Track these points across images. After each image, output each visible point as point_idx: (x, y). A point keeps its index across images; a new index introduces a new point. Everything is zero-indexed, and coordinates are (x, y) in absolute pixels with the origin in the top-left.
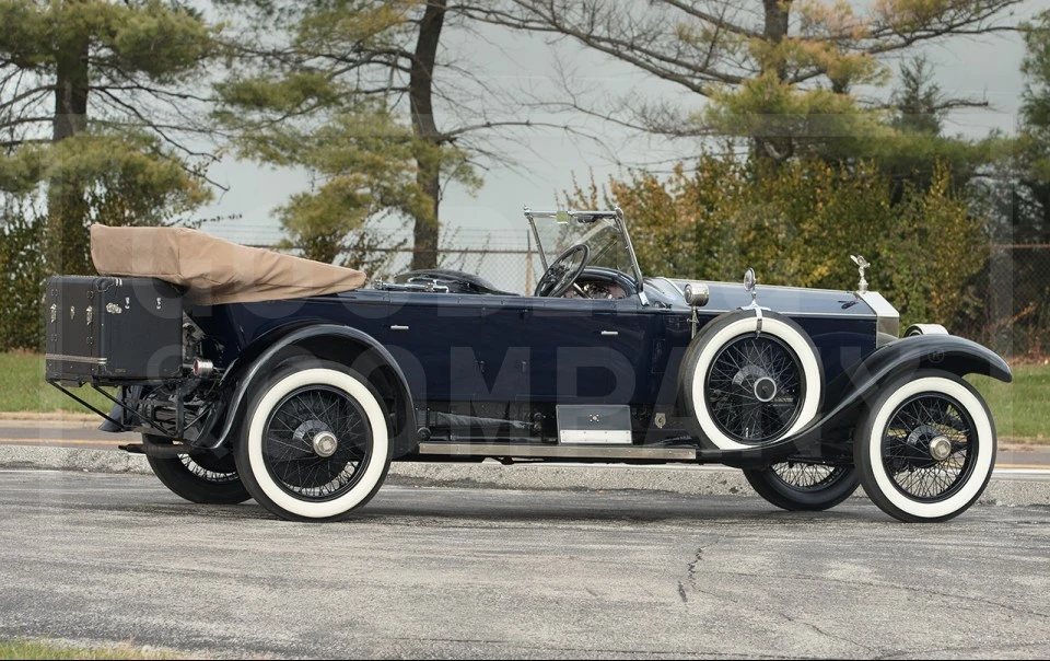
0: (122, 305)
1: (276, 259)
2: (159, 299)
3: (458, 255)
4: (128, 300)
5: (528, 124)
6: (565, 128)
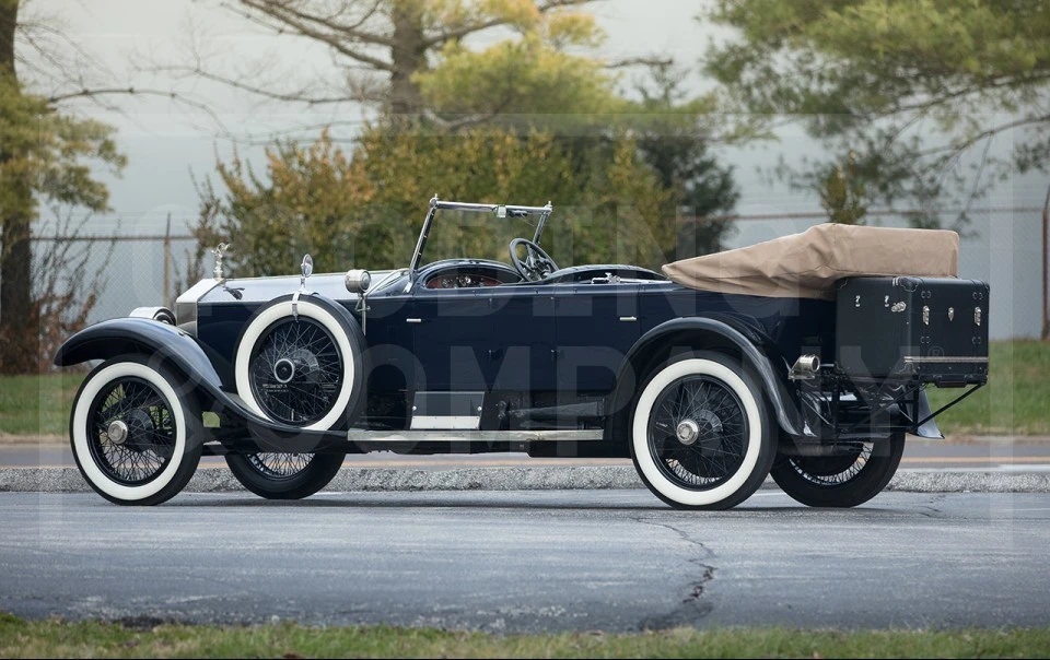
3: (84, 244)
5: (131, 91)
6: (173, 95)
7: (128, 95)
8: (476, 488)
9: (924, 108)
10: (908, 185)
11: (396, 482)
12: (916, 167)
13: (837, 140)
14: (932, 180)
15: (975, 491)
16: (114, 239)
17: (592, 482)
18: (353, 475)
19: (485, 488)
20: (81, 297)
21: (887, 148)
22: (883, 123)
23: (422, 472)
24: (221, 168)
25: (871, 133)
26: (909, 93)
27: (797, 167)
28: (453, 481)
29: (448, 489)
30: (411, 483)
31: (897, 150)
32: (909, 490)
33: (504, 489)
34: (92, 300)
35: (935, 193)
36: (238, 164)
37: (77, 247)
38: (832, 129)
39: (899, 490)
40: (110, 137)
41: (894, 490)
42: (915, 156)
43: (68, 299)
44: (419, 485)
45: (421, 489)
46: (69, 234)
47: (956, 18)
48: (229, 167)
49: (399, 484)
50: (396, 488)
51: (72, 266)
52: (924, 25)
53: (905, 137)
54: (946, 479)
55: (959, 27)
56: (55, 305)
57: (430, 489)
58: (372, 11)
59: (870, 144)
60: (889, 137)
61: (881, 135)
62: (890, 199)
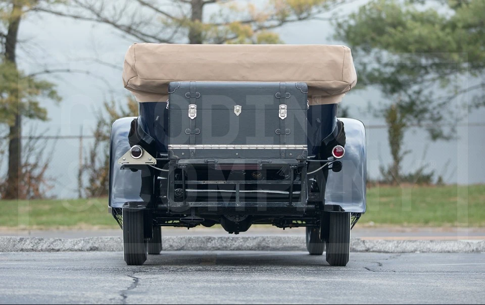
3: (44, 140)
5: (68, 71)
6: (88, 73)
8: (94, 250)
9: (434, 80)
10: (427, 115)
11: (42, 246)
12: (430, 107)
13: (396, 95)
14: (438, 113)
15: (423, 252)
16: (57, 138)
17: (171, 246)
18: (14, 241)
19: (101, 250)
20: (41, 164)
21: (418, 98)
22: (416, 88)
23: (60, 240)
24: (106, 105)
25: (410, 92)
26: (427, 73)
27: (376, 106)
28: (80, 246)
29: (76, 251)
30: (52, 247)
31: (423, 99)
32: (380, 252)
33: (113, 251)
34: (46, 167)
35: (440, 119)
36: (113, 103)
37: (40, 141)
38: (393, 91)
39: (373, 251)
40: (54, 88)
41: (370, 252)
42: (430, 102)
43: (35, 166)
44: (57, 248)
45: (58, 250)
46: (37, 135)
47: (448, 34)
48: (110, 105)
49: (44, 248)
50: (42, 250)
51: (37, 150)
52: (434, 36)
53: (426, 92)
54: (405, 244)
55: (449, 38)
56: (29, 168)
57: (64, 251)
58: (176, 32)
59: (410, 96)
60: (419, 93)
61: (415, 92)
62: (419, 121)
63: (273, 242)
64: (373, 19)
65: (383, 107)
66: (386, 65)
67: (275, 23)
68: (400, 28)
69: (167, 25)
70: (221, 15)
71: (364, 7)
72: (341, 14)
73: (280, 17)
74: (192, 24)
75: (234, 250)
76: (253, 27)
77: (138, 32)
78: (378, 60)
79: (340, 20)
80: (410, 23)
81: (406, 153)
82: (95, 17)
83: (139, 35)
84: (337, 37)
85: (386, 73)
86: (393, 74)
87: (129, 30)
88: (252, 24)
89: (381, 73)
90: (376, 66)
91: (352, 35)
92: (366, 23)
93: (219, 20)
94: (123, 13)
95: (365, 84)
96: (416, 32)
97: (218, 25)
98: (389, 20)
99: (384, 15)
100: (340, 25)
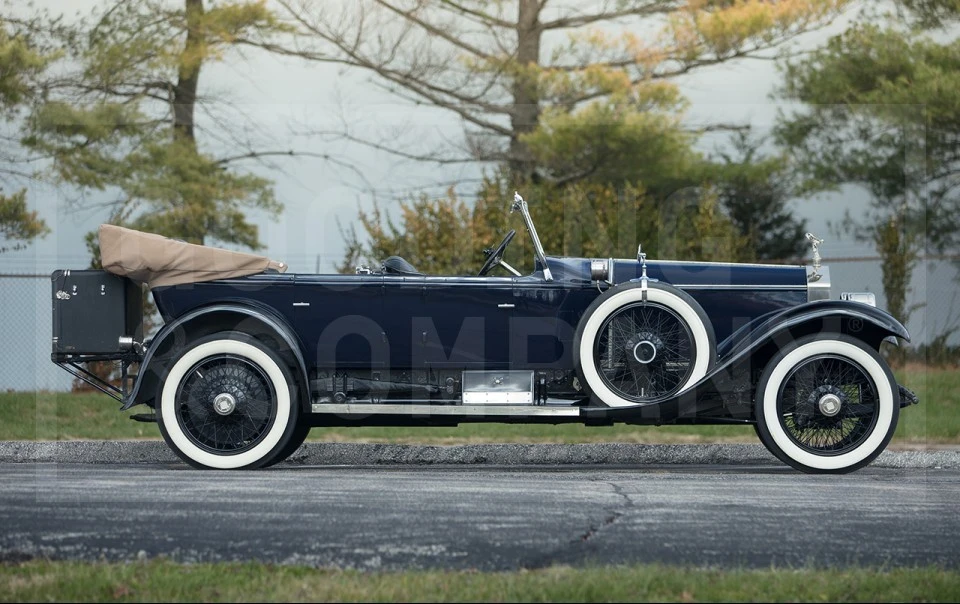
0: (70, 292)
1: (181, 248)
2: (103, 287)
4: (75, 288)
5: (291, 153)
6: (326, 157)
7: (288, 157)
8: (480, 463)
11: (408, 456)
13: (897, 199)
18: (368, 450)
19: (489, 463)
21: (938, 205)
23: (432, 448)
24: (363, 217)
25: (924, 194)
28: (459, 455)
30: (421, 457)
31: (948, 206)
36: (378, 214)
40: (269, 187)
44: (429, 459)
45: (431, 462)
48: (371, 217)
49: (410, 459)
50: (407, 462)
53: (953, 194)
54: (919, 456)
58: (492, 83)
59: (924, 201)
60: (940, 194)
61: (934, 194)
62: (941, 247)
63: (732, 454)
64: (854, 61)
65: (872, 223)
66: (879, 143)
67: (675, 66)
68: (903, 79)
69: (475, 70)
70: (573, 51)
71: (838, 38)
72: (795, 49)
73: (684, 54)
74: (521, 68)
75: (677, 463)
76: (633, 73)
77: (423, 83)
78: (864, 134)
79: (794, 61)
80: (922, 69)
81: (914, 308)
82: (344, 56)
83: (425, 89)
84: (789, 92)
85: (880, 159)
86: (891, 159)
87: (407, 80)
88: (631, 68)
89: (869, 159)
90: (860, 145)
91: (816, 91)
92: (841, 67)
93: (570, 60)
94: (397, 50)
95: (840, 181)
96: (934, 85)
97: (568, 69)
98: (885, 62)
99: (873, 54)
100: (792, 70)
